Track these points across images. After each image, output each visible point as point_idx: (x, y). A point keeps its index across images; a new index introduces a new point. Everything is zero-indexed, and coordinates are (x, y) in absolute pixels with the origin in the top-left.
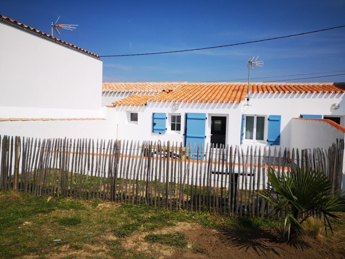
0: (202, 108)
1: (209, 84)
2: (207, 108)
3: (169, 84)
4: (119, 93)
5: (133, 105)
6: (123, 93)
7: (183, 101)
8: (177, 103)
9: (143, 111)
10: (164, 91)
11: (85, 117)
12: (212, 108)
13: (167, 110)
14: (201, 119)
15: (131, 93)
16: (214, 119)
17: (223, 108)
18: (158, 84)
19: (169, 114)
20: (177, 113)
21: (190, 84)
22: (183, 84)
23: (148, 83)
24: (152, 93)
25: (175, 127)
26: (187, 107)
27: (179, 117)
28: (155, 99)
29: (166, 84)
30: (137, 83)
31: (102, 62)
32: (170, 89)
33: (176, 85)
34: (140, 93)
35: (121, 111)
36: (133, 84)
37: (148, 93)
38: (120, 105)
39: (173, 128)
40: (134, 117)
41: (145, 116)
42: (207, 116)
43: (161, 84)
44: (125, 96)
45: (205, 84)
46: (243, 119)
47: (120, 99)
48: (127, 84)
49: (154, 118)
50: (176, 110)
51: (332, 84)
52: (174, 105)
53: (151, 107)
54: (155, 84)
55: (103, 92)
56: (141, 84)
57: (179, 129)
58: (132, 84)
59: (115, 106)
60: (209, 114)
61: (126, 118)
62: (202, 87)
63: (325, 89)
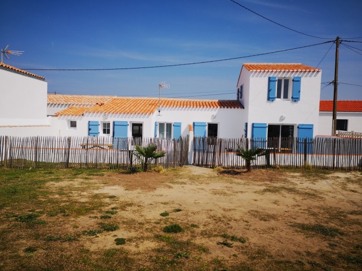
0: (125, 118)
1: (134, 98)
2: (129, 118)
3: (102, 97)
4: (59, 105)
5: (73, 115)
6: (63, 105)
7: (111, 113)
8: (107, 114)
9: (80, 120)
10: (97, 104)
11: (36, 124)
12: (132, 118)
13: (99, 119)
14: (125, 125)
15: (70, 105)
16: (134, 125)
17: (140, 117)
18: (92, 97)
19: (101, 122)
20: (107, 121)
21: (119, 98)
22: (113, 97)
23: (83, 96)
24: (87, 105)
25: (106, 131)
26: (114, 117)
27: (109, 124)
28: (90, 111)
29: (99, 97)
30: (74, 96)
31: (47, 83)
32: (102, 102)
33: (107, 99)
34: (77, 105)
35: (63, 119)
36: (71, 96)
37: (84, 105)
38: (62, 115)
39: (104, 132)
40: (73, 124)
41: (83, 124)
42: (129, 123)
43: (95, 97)
44: (65, 107)
45: (131, 98)
46: (156, 125)
47: (61, 110)
48: (65, 96)
49: (89, 125)
50: (106, 119)
51: (217, 101)
52: (105, 115)
53: (87, 116)
54: (90, 97)
55: (48, 104)
56: (77, 96)
57: (109, 132)
58: (69, 96)
59: (57, 116)
60: (130, 122)
61: (66, 125)
62: (128, 100)
63: (211, 105)
